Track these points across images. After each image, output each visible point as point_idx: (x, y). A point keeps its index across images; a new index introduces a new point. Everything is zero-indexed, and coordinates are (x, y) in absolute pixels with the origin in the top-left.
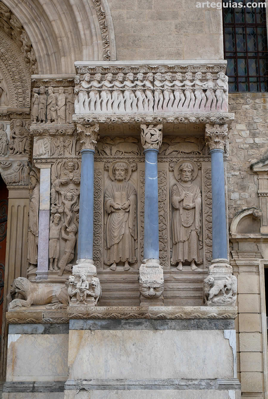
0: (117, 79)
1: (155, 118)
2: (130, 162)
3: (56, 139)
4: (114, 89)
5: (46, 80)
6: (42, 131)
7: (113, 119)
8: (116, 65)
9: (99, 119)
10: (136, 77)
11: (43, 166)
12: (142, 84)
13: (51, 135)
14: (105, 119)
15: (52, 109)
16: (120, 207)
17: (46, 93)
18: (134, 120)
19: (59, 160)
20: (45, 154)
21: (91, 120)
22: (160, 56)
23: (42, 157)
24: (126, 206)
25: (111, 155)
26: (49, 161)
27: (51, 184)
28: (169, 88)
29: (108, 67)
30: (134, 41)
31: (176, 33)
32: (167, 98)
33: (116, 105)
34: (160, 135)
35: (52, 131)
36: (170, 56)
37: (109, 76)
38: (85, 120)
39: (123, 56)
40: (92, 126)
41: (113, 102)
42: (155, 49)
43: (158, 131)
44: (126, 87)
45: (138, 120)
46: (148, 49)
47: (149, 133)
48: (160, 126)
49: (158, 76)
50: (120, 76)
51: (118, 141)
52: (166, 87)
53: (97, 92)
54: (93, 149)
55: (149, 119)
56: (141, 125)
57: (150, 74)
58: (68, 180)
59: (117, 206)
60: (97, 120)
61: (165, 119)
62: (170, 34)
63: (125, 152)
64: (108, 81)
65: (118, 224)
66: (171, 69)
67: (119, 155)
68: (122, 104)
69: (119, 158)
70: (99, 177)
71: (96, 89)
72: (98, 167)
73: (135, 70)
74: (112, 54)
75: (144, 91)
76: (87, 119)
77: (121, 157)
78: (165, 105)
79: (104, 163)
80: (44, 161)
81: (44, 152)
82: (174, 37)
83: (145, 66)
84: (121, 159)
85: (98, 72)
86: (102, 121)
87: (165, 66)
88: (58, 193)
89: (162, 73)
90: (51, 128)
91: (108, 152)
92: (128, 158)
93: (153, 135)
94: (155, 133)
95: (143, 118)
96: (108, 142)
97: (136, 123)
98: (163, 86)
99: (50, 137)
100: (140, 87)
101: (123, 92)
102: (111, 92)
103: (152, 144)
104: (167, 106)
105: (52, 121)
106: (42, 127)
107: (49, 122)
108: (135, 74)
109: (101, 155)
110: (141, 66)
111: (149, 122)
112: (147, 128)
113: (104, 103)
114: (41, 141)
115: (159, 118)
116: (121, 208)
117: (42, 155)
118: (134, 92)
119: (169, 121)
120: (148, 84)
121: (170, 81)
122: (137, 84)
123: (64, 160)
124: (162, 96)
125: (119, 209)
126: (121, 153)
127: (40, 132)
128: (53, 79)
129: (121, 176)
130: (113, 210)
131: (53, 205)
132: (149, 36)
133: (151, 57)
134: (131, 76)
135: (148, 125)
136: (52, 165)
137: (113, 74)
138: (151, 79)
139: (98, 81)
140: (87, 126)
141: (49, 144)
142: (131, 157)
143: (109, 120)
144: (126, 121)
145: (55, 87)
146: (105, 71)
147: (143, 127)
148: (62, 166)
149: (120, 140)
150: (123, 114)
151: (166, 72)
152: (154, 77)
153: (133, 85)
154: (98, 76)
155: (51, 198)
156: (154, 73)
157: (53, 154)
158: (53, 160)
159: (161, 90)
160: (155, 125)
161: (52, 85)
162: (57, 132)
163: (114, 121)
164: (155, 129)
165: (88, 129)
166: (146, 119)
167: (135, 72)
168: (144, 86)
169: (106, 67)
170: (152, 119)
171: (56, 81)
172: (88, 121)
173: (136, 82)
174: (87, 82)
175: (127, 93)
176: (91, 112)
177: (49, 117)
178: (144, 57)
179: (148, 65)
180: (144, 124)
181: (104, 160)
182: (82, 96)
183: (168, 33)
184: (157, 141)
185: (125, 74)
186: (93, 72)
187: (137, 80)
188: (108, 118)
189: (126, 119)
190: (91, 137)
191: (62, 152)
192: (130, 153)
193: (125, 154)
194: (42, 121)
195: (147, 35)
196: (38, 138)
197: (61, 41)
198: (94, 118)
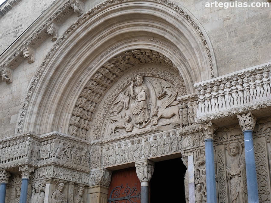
0: (220, 89)
1: (244, 109)
2: (240, 141)
3: (195, 135)
4: (218, 96)
5: (185, 99)
6: (185, 132)
7: (218, 116)
8: (218, 80)
9: (210, 118)
10: (231, 84)
11: (189, 154)
12: (236, 88)
13: (191, 133)
14: (214, 117)
15: (191, 116)
16: (234, 174)
17: (187, 107)
18: (231, 113)
19: (197, 149)
20: (189, 146)
21: (205, 120)
22: (245, 66)
23: (188, 148)
24: (238, 173)
25: (228, 139)
26: (191, 150)
27: (194, 165)
28: (252, 86)
29: (213, 82)
30: (228, 60)
31: (254, 47)
32: (252, 93)
33: (220, 106)
34: (250, 120)
35: (191, 131)
36: (251, 64)
37: (215, 88)
38: (202, 120)
39: (222, 73)
40: (207, 123)
41: (218, 105)
42: (241, 62)
43: (248, 118)
44: (226, 93)
45: (234, 113)
46: (237, 64)
47: (242, 120)
48: (249, 114)
49: (245, 80)
50: (222, 86)
51: (231, 129)
52: (250, 86)
53: (208, 100)
54: (210, 138)
55: (241, 111)
56: (237, 116)
57: (240, 80)
58: (203, 160)
59: (232, 174)
60: (209, 119)
61: (251, 108)
62: (250, 49)
63: (236, 136)
64: (215, 91)
65: (235, 186)
66: (253, 73)
67: (233, 138)
68: (224, 105)
69: (233, 140)
70: (222, 155)
71: (208, 98)
72: (220, 149)
73: (230, 80)
74: (215, 73)
75: (237, 92)
76: (203, 119)
77: (234, 139)
78: (251, 99)
79: (224, 145)
80: (189, 151)
81: (188, 145)
82: (253, 50)
83: (236, 75)
84: (234, 140)
85: (208, 87)
86: (212, 119)
87: (248, 72)
88: (198, 170)
89: (247, 77)
90: (190, 129)
91: (225, 137)
92: (239, 139)
93: (245, 121)
94: (246, 119)
95: (237, 111)
96: (225, 131)
97: (234, 115)
98: (248, 86)
99: (191, 135)
100: (234, 90)
101: (224, 96)
102: (217, 98)
103: (246, 127)
104: (252, 99)
105: (192, 124)
106: (185, 129)
107: (190, 125)
108: (231, 82)
109: (221, 140)
110: (234, 76)
111: (241, 113)
112: (241, 117)
113: (213, 107)
114: (186, 138)
115: (247, 109)
116: (236, 174)
117: (187, 147)
118: (231, 94)
119: (253, 109)
120: (239, 87)
121: (253, 81)
122: (232, 89)
123: (200, 148)
124: (249, 92)
125: (234, 176)
126: (234, 136)
127: (184, 133)
128: (189, 97)
129: (234, 152)
130: (231, 177)
131: (196, 179)
132: (237, 55)
133: (240, 68)
134: (228, 84)
135: (241, 114)
136: (194, 152)
137: (218, 86)
138: (241, 83)
139: (209, 93)
140: (205, 124)
141: (191, 140)
142: (240, 138)
143: (216, 117)
144: (226, 115)
145: (192, 102)
146: (212, 85)
147: (238, 117)
148: (199, 152)
149: (232, 127)
150: (224, 111)
151: (250, 76)
152: (243, 82)
153: (230, 90)
154: (209, 90)
155: (195, 174)
156: (243, 79)
157: (194, 146)
158: (194, 149)
159: (248, 88)
160: (246, 114)
161: (190, 101)
162: (194, 131)
163: (219, 117)
164: (246, 116)
165: (206, 125)
166: (239, 111)
167: (230, 81)
168: (237, 89)
169: (212, 83)
170: (242, 110)
171: (191, 98)
172: (204, 120)
173: (232, 88)
174: (203, 95)
175: (226, 96)
176: (206, 114)
177: (189, 123)
178: (235, 70)
179: (237, 74)
180: (238, 114)
181: (224, 143)
182: (200, 105)
183: (249, 49)
184: (249, 124)
185: (225, 84)
186: (205, 87)
187: (232, 86)
188: (216, 116)
189: (226, 114)
190: (208, 130)
191: (199, 143)
192: (239, 135)
193: (237, 136)
194: (186, 125)
195: (235, 54)
196: (184, 137)
197: (194, 71)
198: (207, 118)
